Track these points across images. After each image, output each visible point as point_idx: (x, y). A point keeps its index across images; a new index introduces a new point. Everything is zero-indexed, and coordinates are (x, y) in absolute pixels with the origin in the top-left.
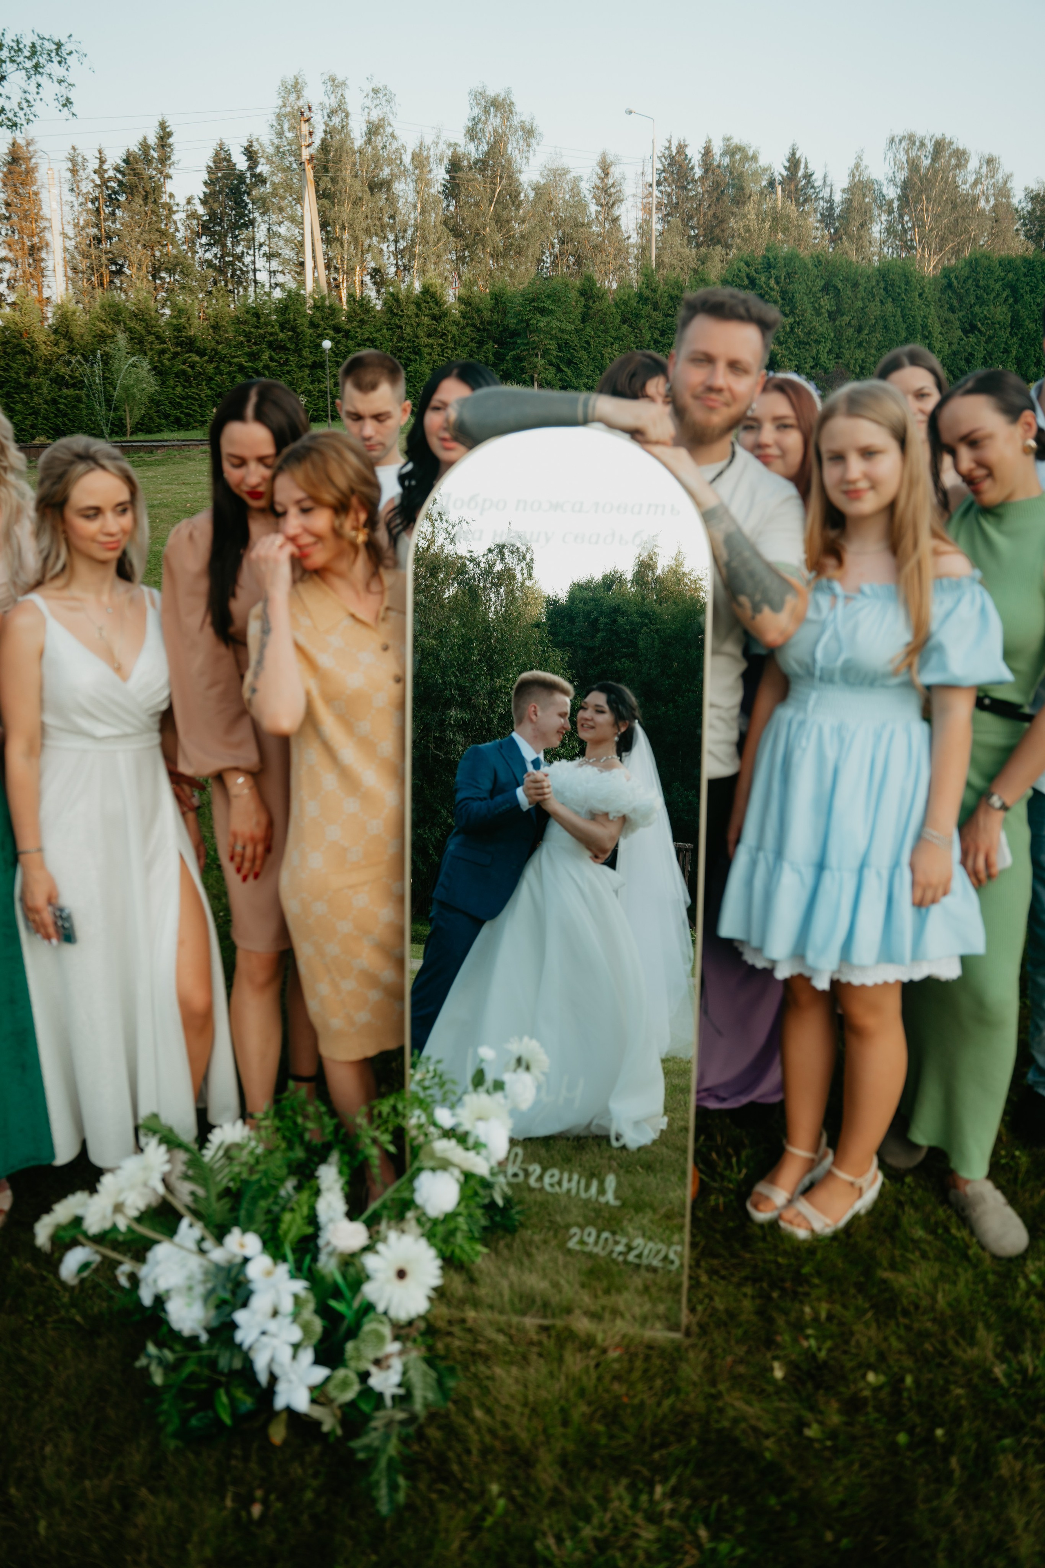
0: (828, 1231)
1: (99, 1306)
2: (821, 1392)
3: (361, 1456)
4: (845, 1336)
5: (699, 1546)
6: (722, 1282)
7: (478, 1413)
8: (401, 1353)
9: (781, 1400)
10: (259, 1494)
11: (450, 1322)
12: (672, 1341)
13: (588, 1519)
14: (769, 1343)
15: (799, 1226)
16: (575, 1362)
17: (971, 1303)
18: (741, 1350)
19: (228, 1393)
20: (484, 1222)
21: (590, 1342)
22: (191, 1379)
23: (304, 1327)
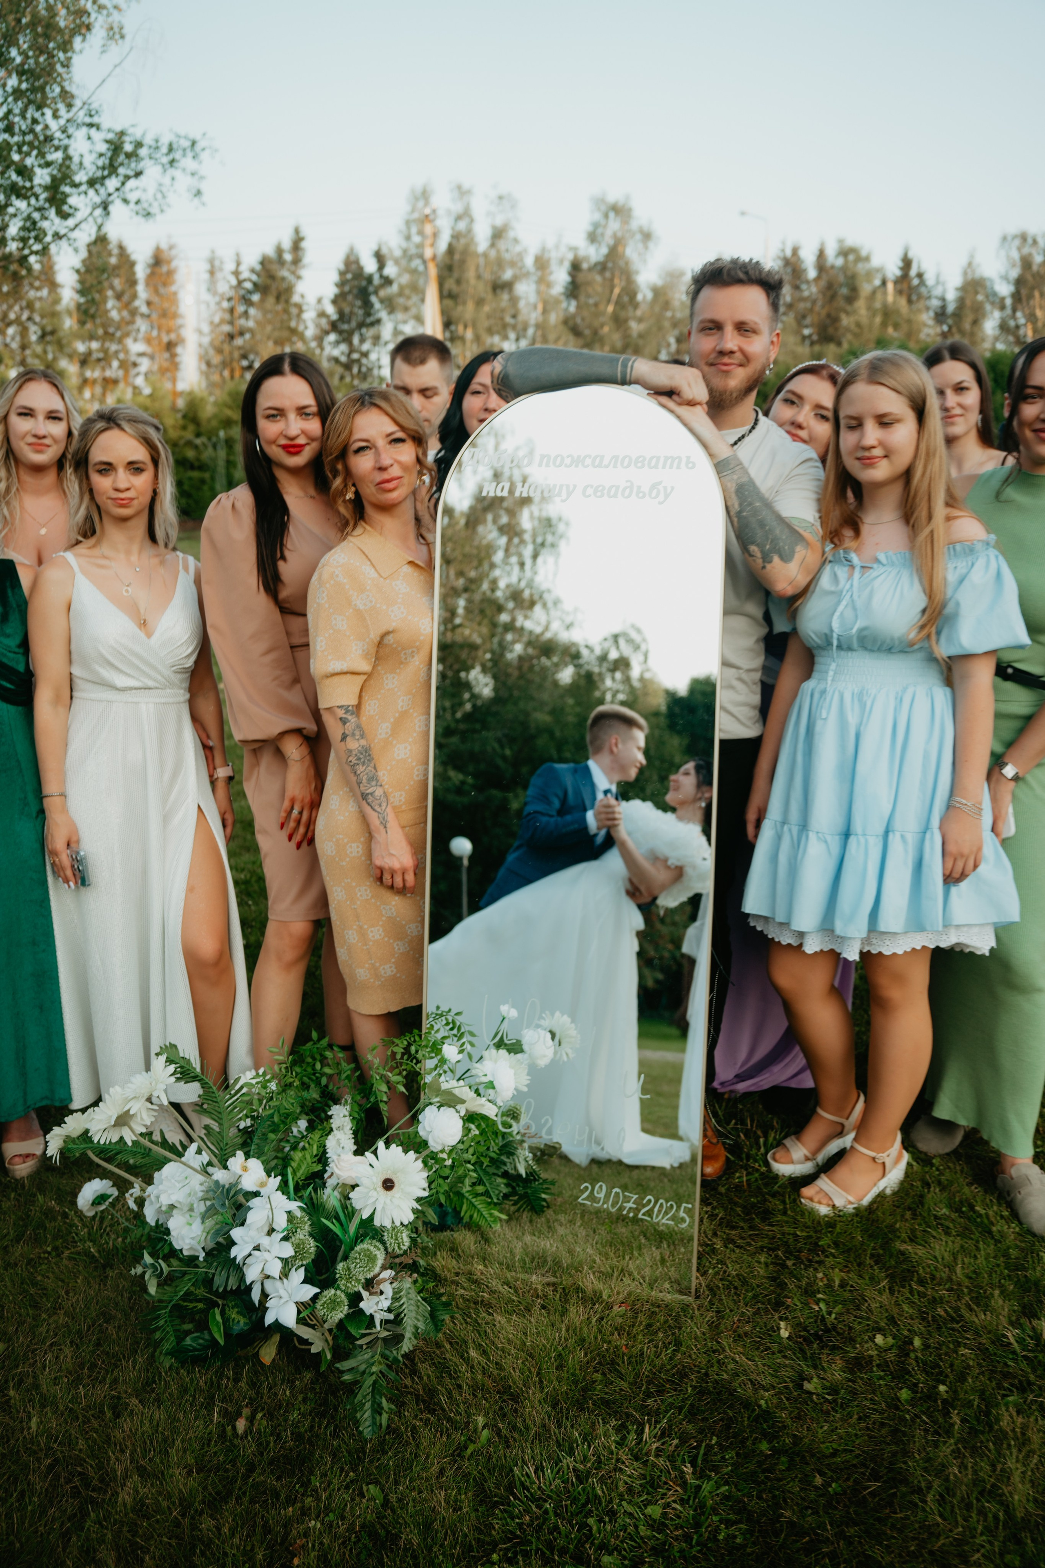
0: (850, 1208)
1: (114, 1241)
2: (826, 1351)
3: (347, 1377)
4: (857, 1303)
5: (684, 1484)
6: (737, 1251)
7: (473, 1353)
8: (393, 1280)
9: (785, 1357)
10: (246, 1412)
11: (457, 1274)
12: (681, 1303)
13: (571, 1452)
14: (778, 1305)
15: (820, 1203)
16: (577, 1314)
17: (990, 1276)
18: (749, 1312)
19: (223, 1313)
20: (505, 1190)
21: (596, 1298)
22: (187, 1296)
23: (298, 1246)
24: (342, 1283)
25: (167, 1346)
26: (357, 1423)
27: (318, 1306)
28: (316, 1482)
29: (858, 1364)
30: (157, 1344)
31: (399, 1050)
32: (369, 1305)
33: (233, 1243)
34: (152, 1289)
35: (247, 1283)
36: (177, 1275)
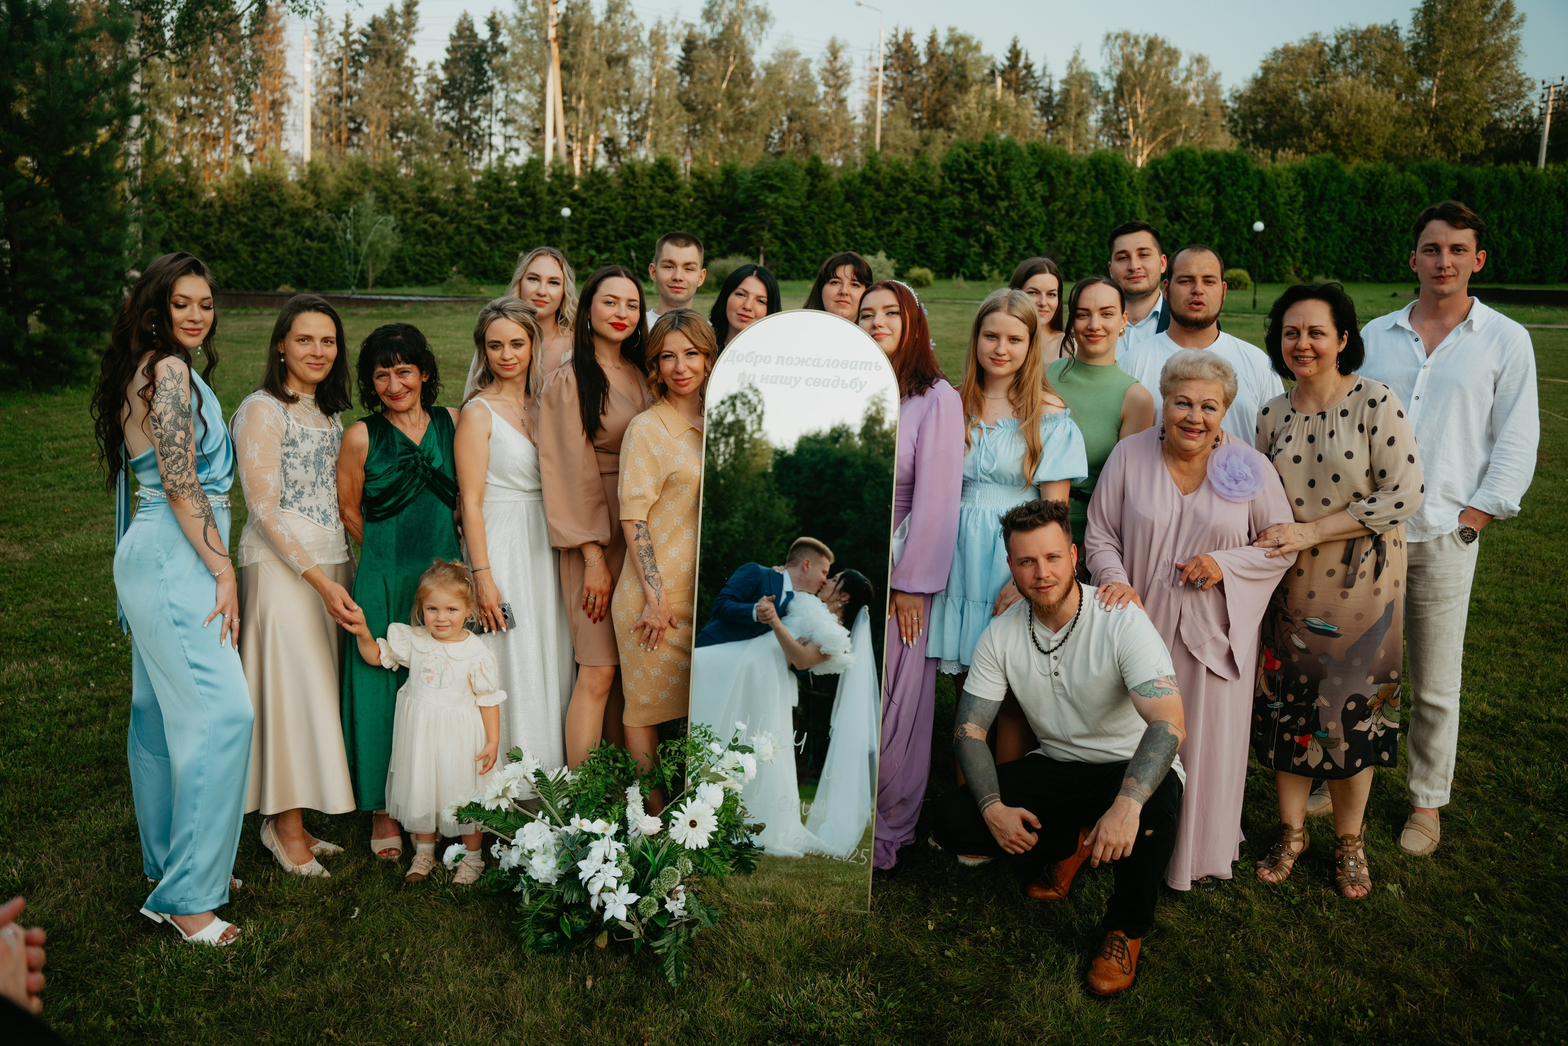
2: (958, 936)
3: (659, 951)
8: (685, 892)
9: (931, 939)
10: (590, 977)
12: (862, 913)
14: (925, 913)
18: (907, 917)
19: (570, 919)
21: (806, 911)
22: (544, 909)
23: (623, 870)
24: (655, 892)
25: (529, 942)
26: (666, 978)
27: (640, 906)
28: (647, 1008)
29: (978, 942)
30: (523, 940)
31: (674, 748)
32: (670, 906)
33: (580, 870)
34: (527, 901)
35: (589, 896)
36: (541, 893)
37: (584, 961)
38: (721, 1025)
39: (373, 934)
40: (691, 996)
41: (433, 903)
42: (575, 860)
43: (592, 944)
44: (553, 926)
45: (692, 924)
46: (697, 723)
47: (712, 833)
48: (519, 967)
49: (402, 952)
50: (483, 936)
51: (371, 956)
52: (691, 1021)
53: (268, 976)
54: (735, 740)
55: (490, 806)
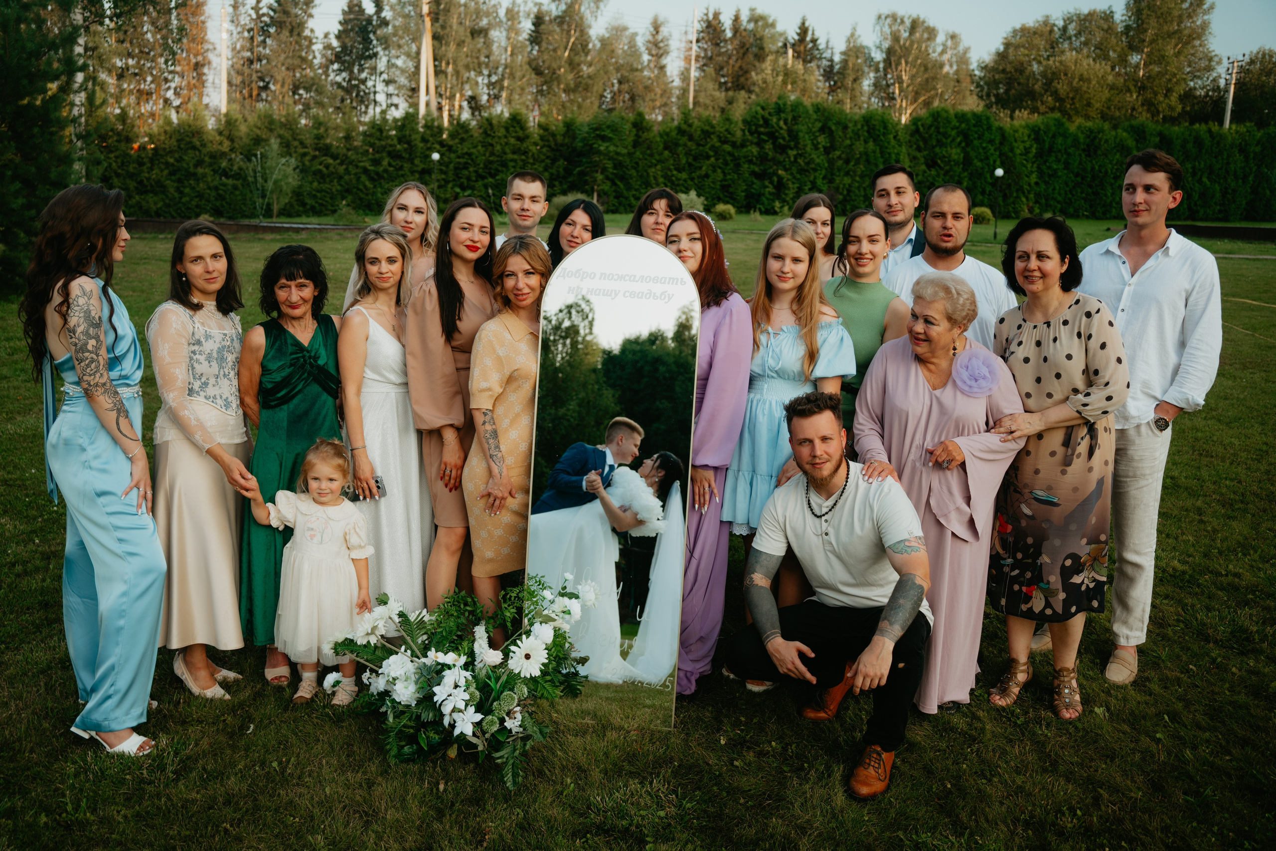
2: (745, 749)
3: (499, 761)
8: (521, 712)
9: (723, 752)
10: (442, 782)
12: (667, 730)
13: (618, 791)
14: (719, 730)
18: (703, 733)
19: (426, 734)
21: (621, 728)
22: (405, 726)
23: (471, 694)
24: (496, 712)
25: (393, 753)
26: (505, 783)
27: (484, 724)
28: (488, 807)
29: (761, 754)
30: (388, 751)
31: (514, 595)
32: (509, 724)
33: (435, 694)
34: (391, 719)
35: (442, 715)
36: (403, 713)
37: (438, 769)
38: (549, 821)
39: (264, 746)
40: (525, 798)
41: (315, 720)
42: (431, 686)
43: (445, 755)
44: (413, 739)
45: (526, 738)
46: (533, 574)
47: (543, 664)
48: (384, 773)
49: (288, 761)
50: (355, 748)
51: (263, 764)
52: (525, 818)
53: (176, 780)
54: (564, 588)
55: (361, 641)
